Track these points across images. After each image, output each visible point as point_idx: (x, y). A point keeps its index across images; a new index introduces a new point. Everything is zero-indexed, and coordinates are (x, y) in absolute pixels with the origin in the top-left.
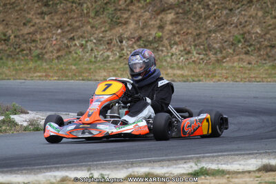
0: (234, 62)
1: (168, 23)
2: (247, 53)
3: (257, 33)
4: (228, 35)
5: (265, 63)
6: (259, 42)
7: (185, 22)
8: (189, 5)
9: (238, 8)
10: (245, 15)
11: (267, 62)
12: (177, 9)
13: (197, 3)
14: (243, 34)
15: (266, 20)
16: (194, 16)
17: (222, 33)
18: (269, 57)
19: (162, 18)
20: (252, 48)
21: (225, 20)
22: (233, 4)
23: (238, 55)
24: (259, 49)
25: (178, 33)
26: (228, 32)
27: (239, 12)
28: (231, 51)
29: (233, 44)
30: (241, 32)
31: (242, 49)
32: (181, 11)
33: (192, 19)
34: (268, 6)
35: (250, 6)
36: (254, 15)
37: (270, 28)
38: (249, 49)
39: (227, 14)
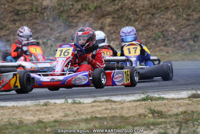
0: (156, 52)
1: (107, 25)
2: (165, 45)
3: (172, 31)
4: (151, 33)
5: (179, 53)
6: (174, 37)
7: (120, 24)
8: (122, 12)
9: (158, 13)
10: (163, 18)
11: (180, 51)
12: (114, 15)
13: (128, 10)
14: (162, 32)
15: (179, 21)
16: (126, 20)
17: (147, 31)
18: (182, 48)
19: (103, 22)
20: (169, 42)
21: (149, 22)
22: (154, 10)
23: (159, 47)
24: (174, 42)
25: (114, 32)
26: (151, 30)
27: (159, 16)
28: (153, 44)
29: (155, 39)
30: (161, 30)
31: (162, 42)
32: (116, 16)
33: (125, 22)
34: (180, 11)
35: (166, 12)
36: (170, 18)
37: (182, 27)
38: (167, 42)
39: (150, 17)
